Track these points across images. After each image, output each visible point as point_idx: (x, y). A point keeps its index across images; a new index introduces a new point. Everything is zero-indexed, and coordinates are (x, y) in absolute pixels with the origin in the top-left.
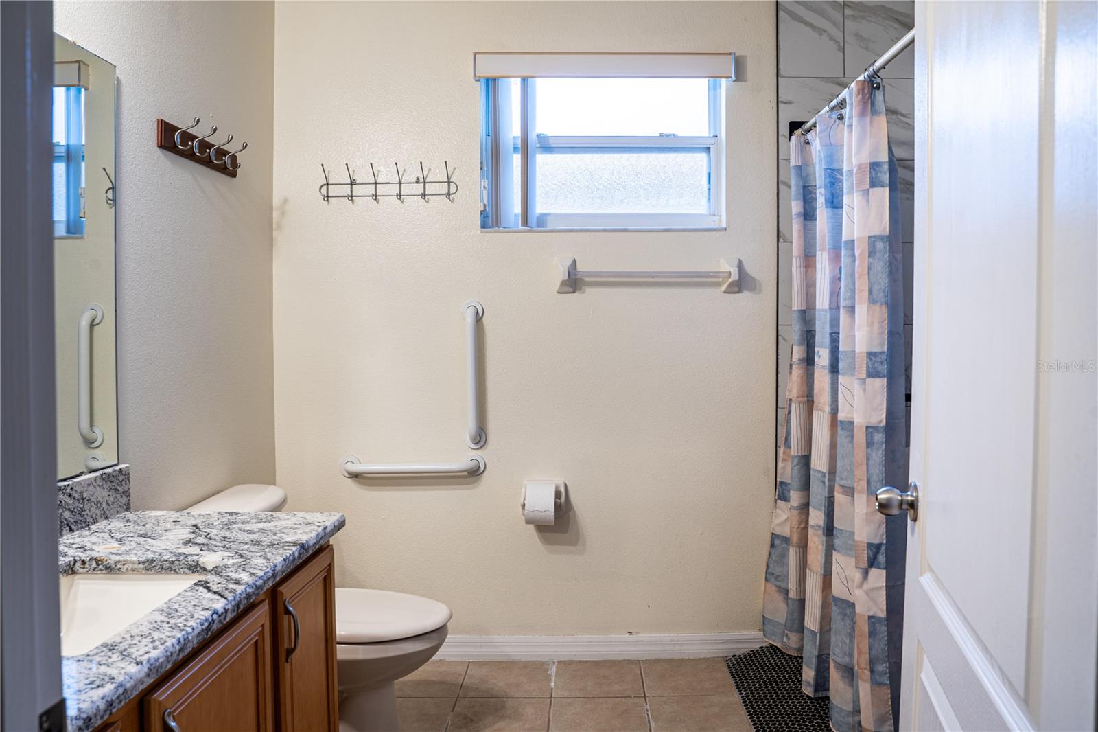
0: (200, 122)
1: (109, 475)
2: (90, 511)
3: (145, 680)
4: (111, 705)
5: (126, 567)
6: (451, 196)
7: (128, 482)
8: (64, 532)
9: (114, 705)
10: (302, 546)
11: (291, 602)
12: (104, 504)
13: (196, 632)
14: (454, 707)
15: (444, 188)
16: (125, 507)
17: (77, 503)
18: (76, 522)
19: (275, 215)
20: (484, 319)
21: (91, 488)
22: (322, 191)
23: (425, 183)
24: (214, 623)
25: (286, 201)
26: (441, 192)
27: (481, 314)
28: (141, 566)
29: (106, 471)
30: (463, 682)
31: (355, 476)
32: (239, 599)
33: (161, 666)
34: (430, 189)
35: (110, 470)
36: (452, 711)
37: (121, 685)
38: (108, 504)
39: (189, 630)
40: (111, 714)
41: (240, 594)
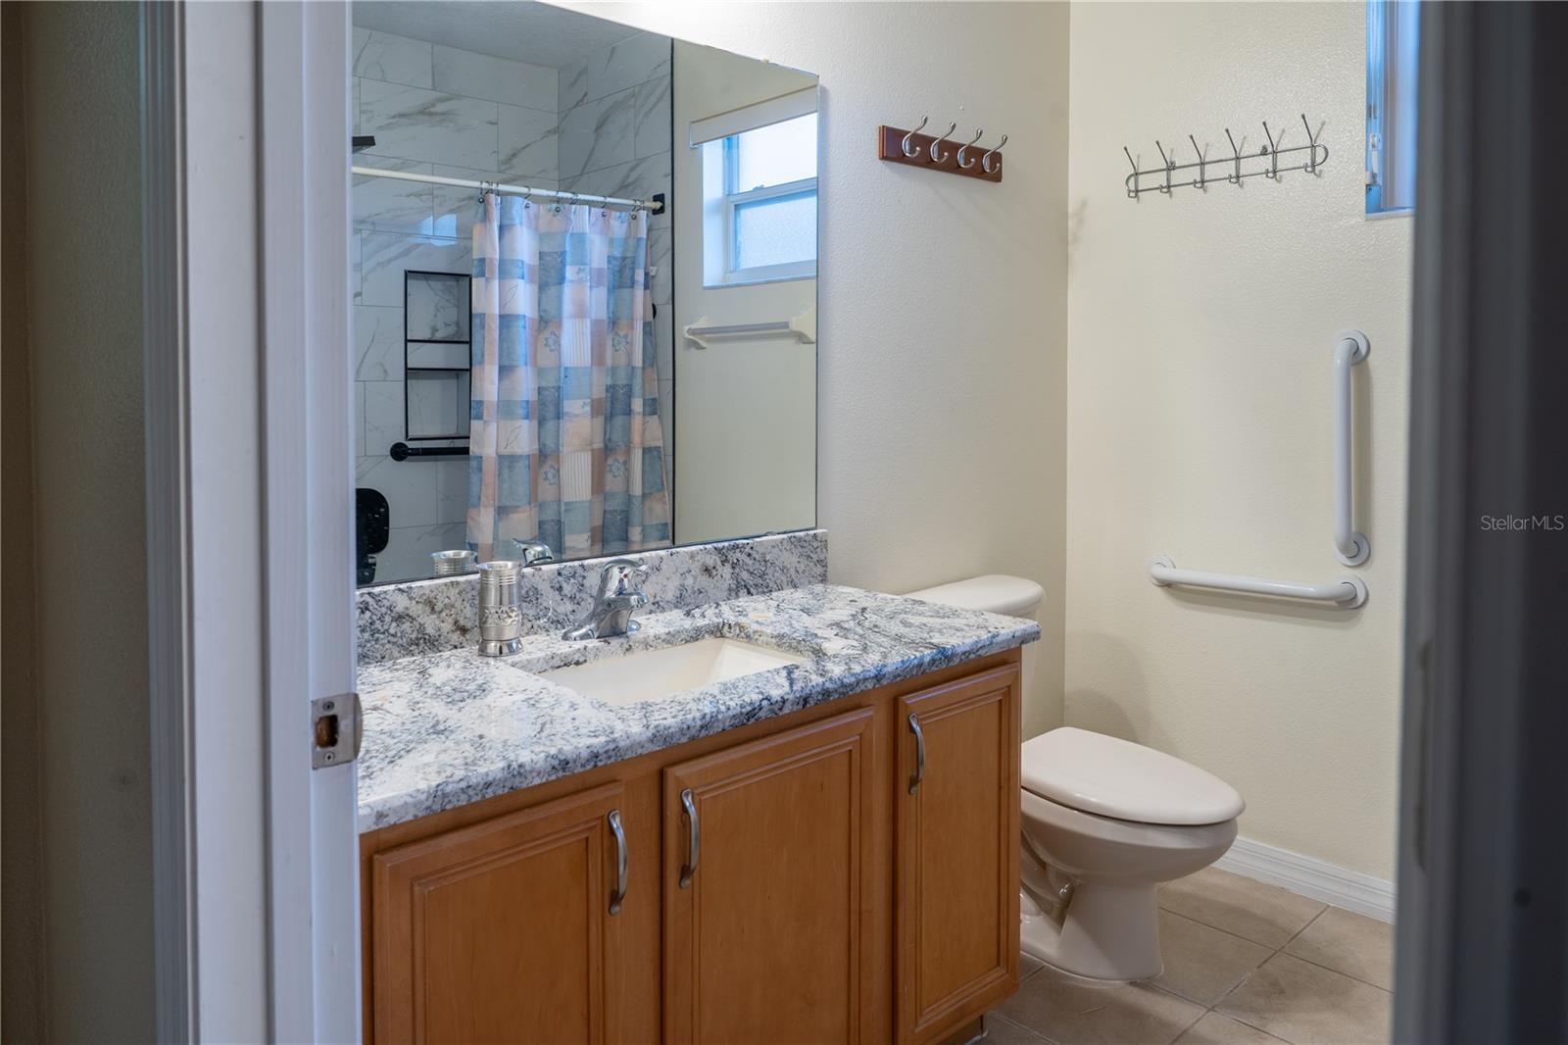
0: (928, 122)
1: (800, 539)
2: (773, 576)
3: (646, 745)
4: (597, 757)
5: (762, 638)
6: (1317, 168)
7: (824, 550)
8: (740, 594)
9: (600, 758)
10: (942, 650)
11: (922, 719)
12: (792, 571)
13: (731, 713)
14: (1266, 961)
15: (1305, 157)
16: (820, 578)
17: (757, 565)
18: (756, 585)
19: (1071, 223)
20: (1371, 359)
21: (776, 550)
22: (1129, 184)
23: (1274, 152)
24: (760, 709)
25: (1084, 204)
26: (1297, 165)
27: (1363, 350)
28: (774, 640)
29: (797, 534)
30: (1299, 933)
31: (1167, 585)
32: (808, 692)
33: (672, 735)
34: (1283, 161)
35: (802, 534)
36: (1259, 967)
37: (614, 740)
38: (798, 572)
39: (723, 708)
40: (596, 766)
41: (813, 686)
